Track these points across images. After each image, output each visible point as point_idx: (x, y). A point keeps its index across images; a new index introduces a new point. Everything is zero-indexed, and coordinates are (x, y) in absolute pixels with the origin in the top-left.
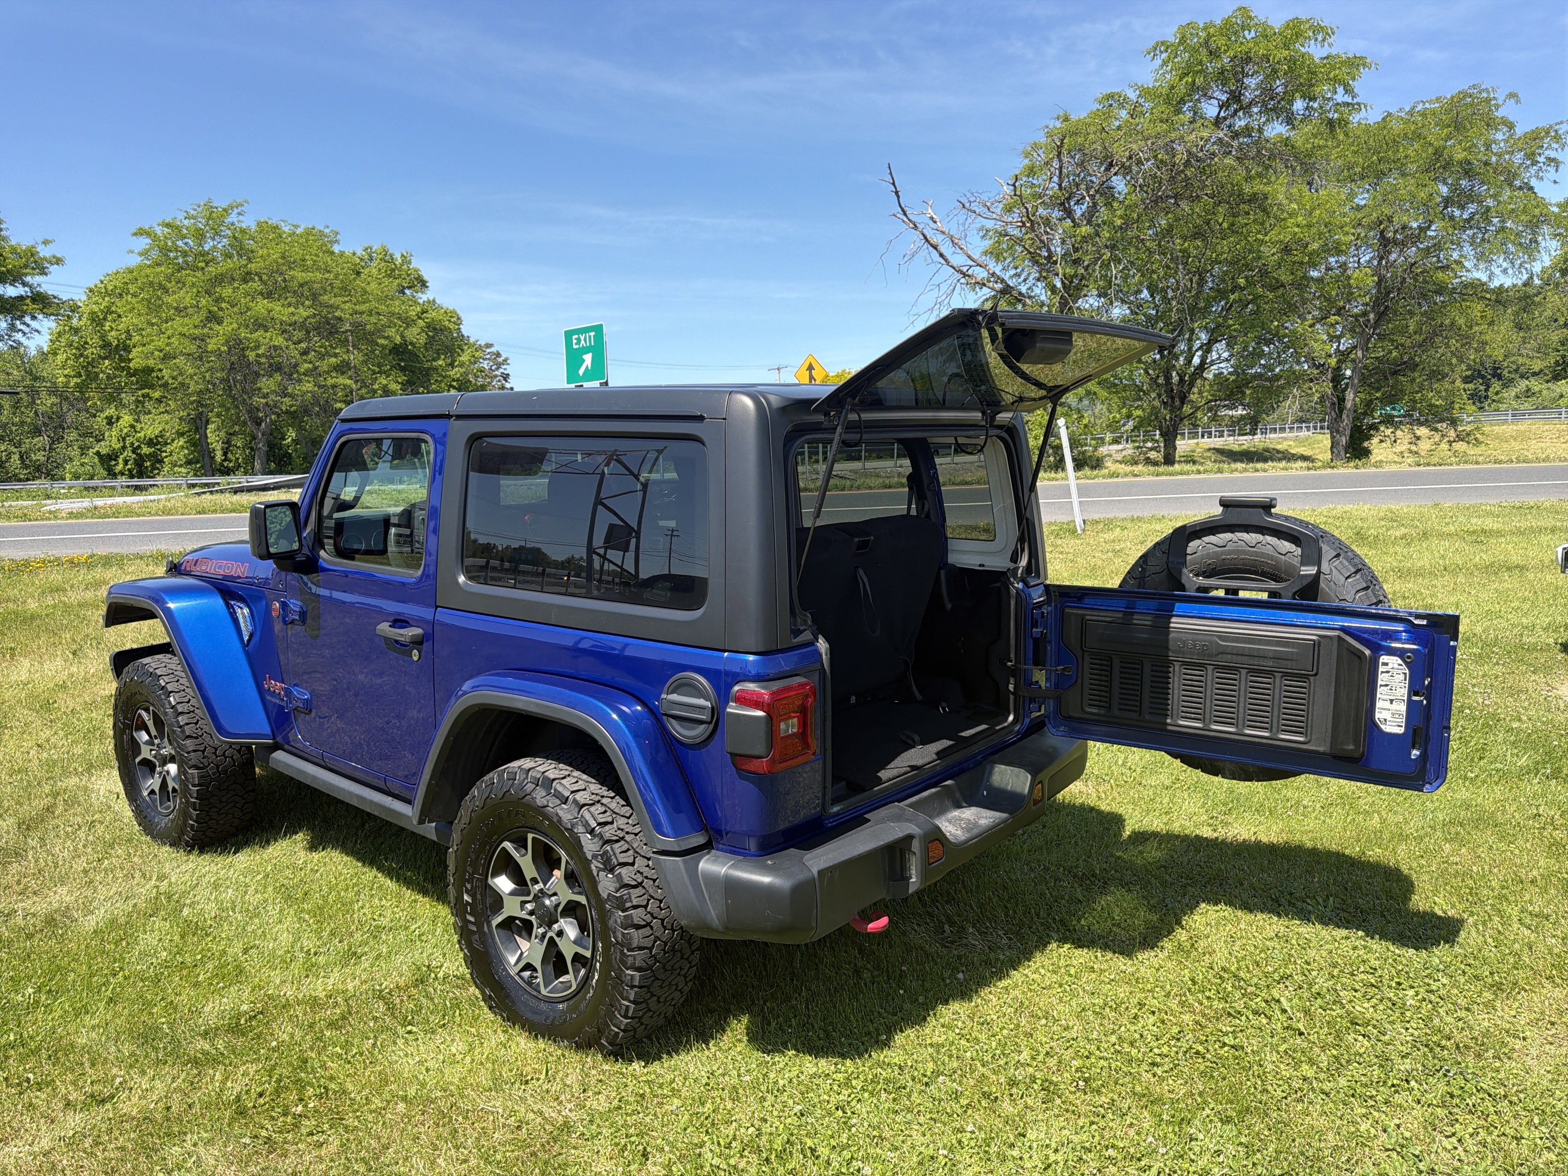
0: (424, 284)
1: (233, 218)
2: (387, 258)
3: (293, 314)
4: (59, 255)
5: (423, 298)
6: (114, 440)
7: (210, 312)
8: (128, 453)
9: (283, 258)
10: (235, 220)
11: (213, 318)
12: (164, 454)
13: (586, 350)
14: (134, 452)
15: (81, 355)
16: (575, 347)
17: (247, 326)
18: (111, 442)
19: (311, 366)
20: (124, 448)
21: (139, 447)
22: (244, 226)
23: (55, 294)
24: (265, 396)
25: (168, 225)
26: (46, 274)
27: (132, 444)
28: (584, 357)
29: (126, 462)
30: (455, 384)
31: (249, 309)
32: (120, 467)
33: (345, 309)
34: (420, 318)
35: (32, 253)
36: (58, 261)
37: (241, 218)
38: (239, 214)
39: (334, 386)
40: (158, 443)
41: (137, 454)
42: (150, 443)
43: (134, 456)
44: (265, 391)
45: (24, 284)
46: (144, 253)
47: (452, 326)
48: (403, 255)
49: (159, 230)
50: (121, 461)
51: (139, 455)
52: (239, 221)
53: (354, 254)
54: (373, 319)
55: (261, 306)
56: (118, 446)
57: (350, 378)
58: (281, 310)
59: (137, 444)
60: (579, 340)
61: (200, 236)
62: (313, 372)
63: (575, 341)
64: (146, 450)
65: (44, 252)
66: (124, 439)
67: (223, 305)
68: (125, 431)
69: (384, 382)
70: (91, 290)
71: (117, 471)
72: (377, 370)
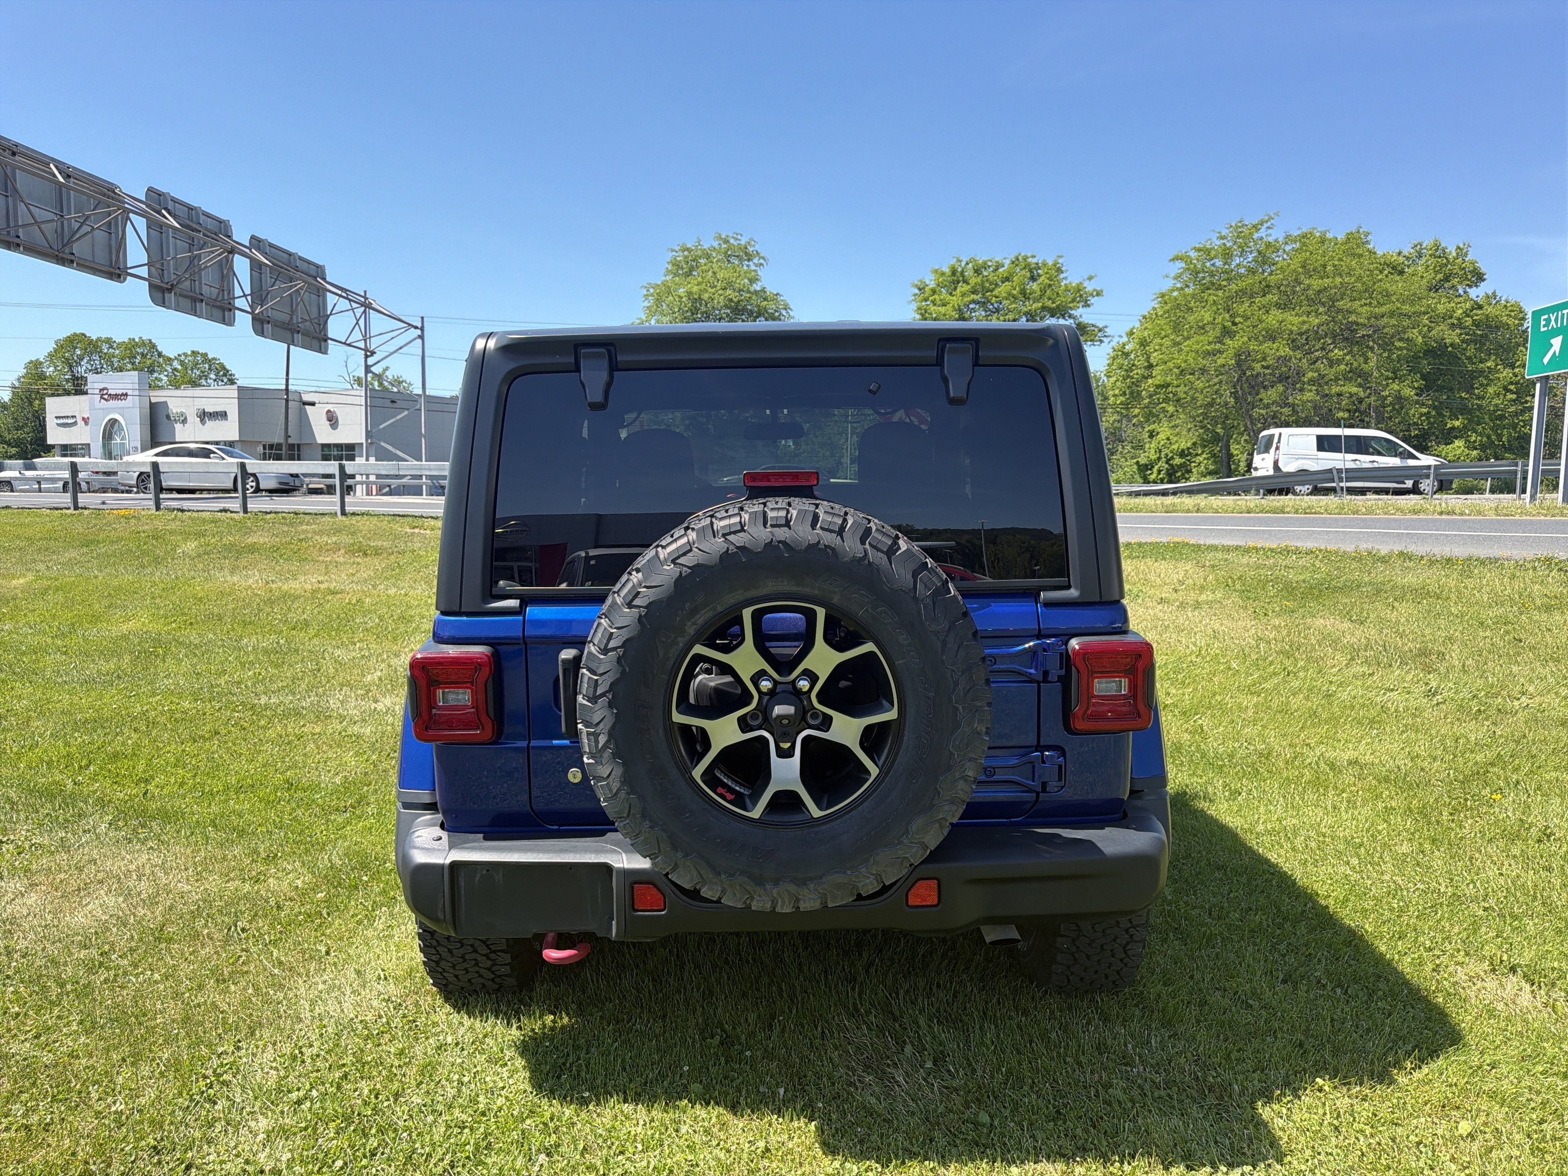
0: (1478, 277)
1: (1262, 233)
2: (1438, 252)
3: (1304, 322)
4: (1098, 289)
5: (1476, 293)
6: (1153, 451)
7: (1225, 327)
8: (1162, 464)
9: (1303, 267)
10: (1264, 235)
11: (1227, 333)
12: (1193, 464)
13: (1554, 333)
14: (1167, 463)
15: (1128, 376)
16: (1542, 329)
17: (1256, 339)
18: (1149, 453)
19: (1316, 375)
20: (1159, 459)
21: (1172, 458)
22: (1270, 239)
23: (1093, 323)
24: (1267, 406)
25: (1199, 250)
26: (1089, 306)
27: (1167, 455)
28: (1552, 341)
29: (1159, 472)
30: (1512, 387)
31: (1261, 321)
32: (1153, 477)
33: (1361, 312)
34: (1468, 316)
35: (1079, 289)
36: (1099, 294)
37: (1269, 231)
38: (1268, 228)
39: (1339, 395)
40: (1190, 454)
41: (1170, 465)
42: (1182, 454)
43: (1167, 466)
44: (1266, 401)
45: (1070, 316)
46: (1177, 277)
47: (1511, 321)
48: (1458, 248)
49: (1193, 254)
50: (1155, 470)
51: (1171, 465)
52: (1267, 235)
53: (1399, 254)
54: (1393, 321)
55: (1274, 318)
56: (1154, 457)
57: (1360, 386)
58: (1293, 320)
59: (1170, 455)
60: (1548, 321)
61: (1227, 255)
62: (1319, 381)
63: (1543, 323)
64: (1178, 461)
65: (1090, 287)
66: (1160, 451)
67: (1237, 320)
68: (1162, 443)
69: (1396, 387)
70: (1144, 317)
71: (1151, 480)
72: (1390, 375)
